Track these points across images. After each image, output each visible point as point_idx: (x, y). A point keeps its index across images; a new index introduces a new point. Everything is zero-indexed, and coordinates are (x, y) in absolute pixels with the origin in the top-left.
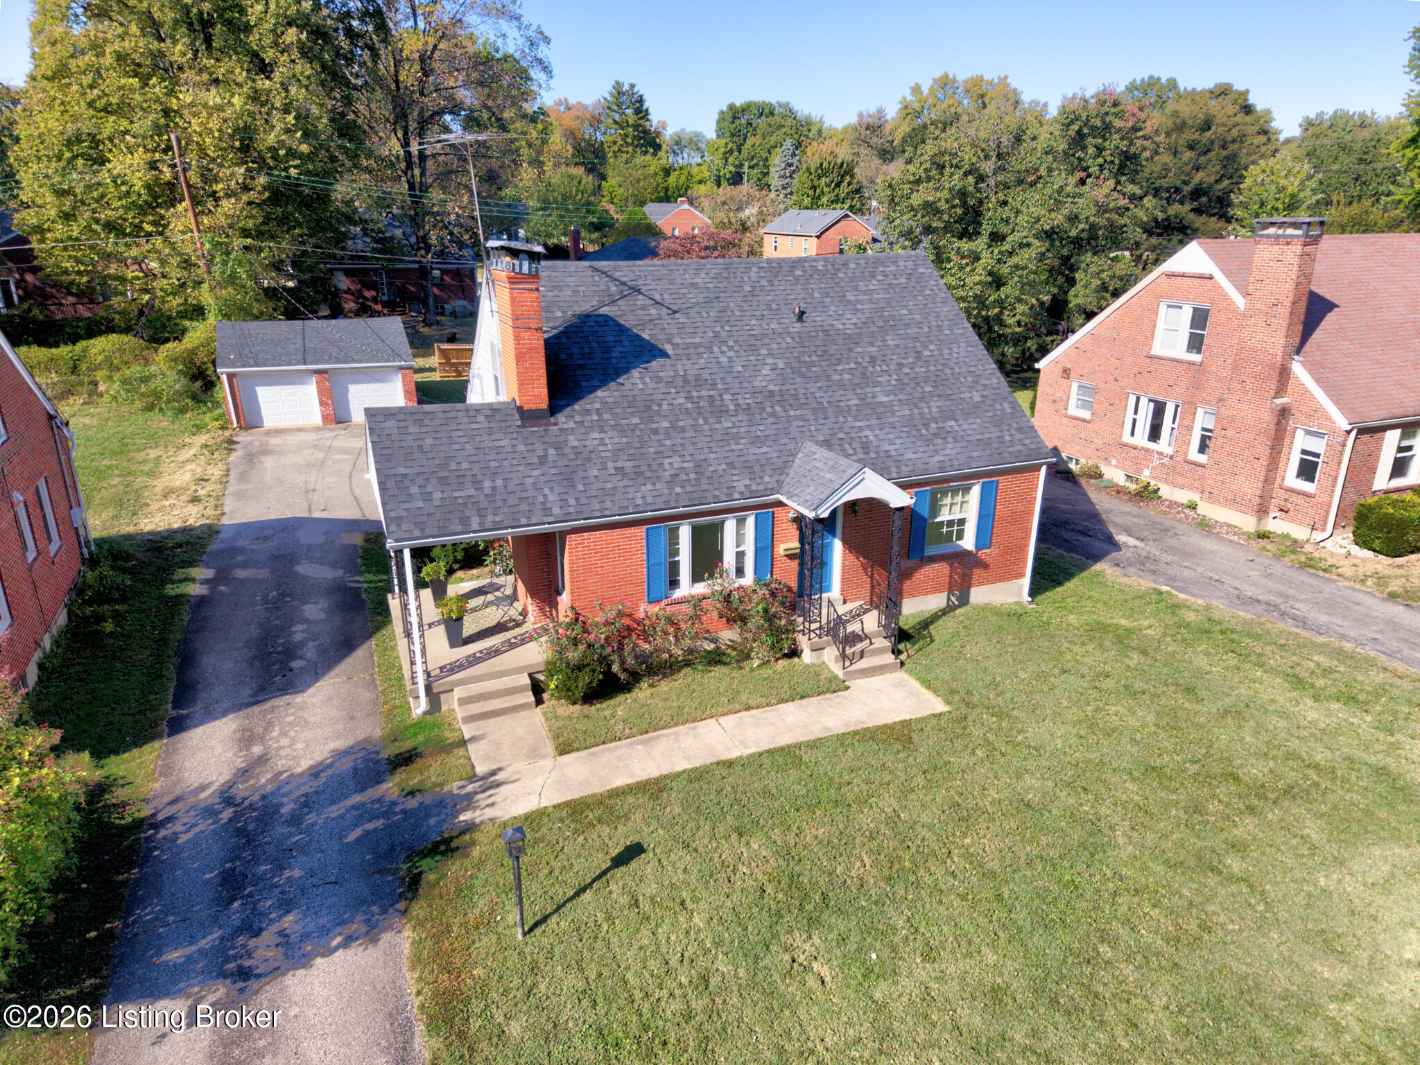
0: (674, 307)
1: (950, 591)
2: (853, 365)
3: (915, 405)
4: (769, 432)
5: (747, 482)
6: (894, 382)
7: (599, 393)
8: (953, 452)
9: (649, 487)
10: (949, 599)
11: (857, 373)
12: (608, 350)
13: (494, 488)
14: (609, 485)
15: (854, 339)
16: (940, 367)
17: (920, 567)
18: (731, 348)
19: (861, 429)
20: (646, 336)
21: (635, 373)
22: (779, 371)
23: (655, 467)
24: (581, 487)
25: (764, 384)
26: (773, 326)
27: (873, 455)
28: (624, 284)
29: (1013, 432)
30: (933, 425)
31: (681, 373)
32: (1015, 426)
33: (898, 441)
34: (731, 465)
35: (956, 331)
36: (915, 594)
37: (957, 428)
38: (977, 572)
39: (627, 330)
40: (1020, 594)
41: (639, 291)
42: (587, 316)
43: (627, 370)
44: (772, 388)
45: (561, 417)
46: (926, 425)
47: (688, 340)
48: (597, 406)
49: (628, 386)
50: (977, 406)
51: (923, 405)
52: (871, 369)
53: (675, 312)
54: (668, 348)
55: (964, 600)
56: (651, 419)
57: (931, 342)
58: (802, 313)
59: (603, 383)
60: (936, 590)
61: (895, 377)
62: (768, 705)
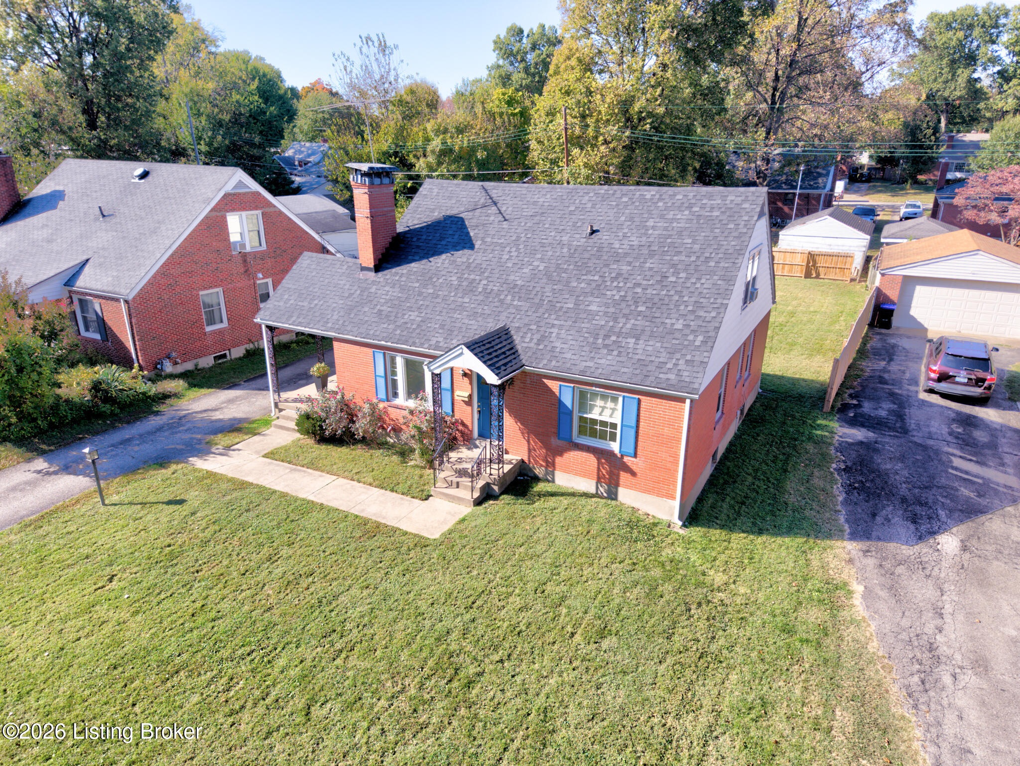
0: (507, 217)
1: (599, 481)
2: (596, 278)
3: (615, 320)
4: (486, 312)
5: (441, 339)
6: (617, 297)
7: (413, 265)
8: (608, 362)
9: (385, 326)
10: (597, 488)
11: (594, 285)
12: (442, 239)
13: (316, 305)
14: (366, 319)
15: (617, 258)
16: (672, 293)
17: (569, 450)
18: (518, 250)
19: (553, 326)
20: (472, 234)
21: (444, 256)
22: (536, 272)
23: (400, 315)
24: (352, 316)
25: (517, 278)
26: (563, 239)
27: (541, 347)
28: (491, 198)
29: (681, 362)
30: (614, 338)
31: (471, 261)
32: (689, 357)
33: (571, 342)
34: (442, 326)
35: (722, 265)
36: (567, 470)
37: (631, 345)
38: (624, 476)
39: (466, 228)
40: (672, 515)
41: (495, 204)
42: (450, 217)
43: (440, 253)
44: (519, 283)
45: (380, 274)
46: (606, 336)
47: (495, 241)
48: (405, 271)
49: (432, 264)
50: (671, 332)
51: (622, 320)
52: (608, 283)
53: (505, 220)
54: (478, 244)
55: (612, 495)
56: (425, 286)
57: (685, 270)
58: (593, 232)
59: (421, 258)
60: (584, 474)
61: (622, 293)
62: (370, 484)
